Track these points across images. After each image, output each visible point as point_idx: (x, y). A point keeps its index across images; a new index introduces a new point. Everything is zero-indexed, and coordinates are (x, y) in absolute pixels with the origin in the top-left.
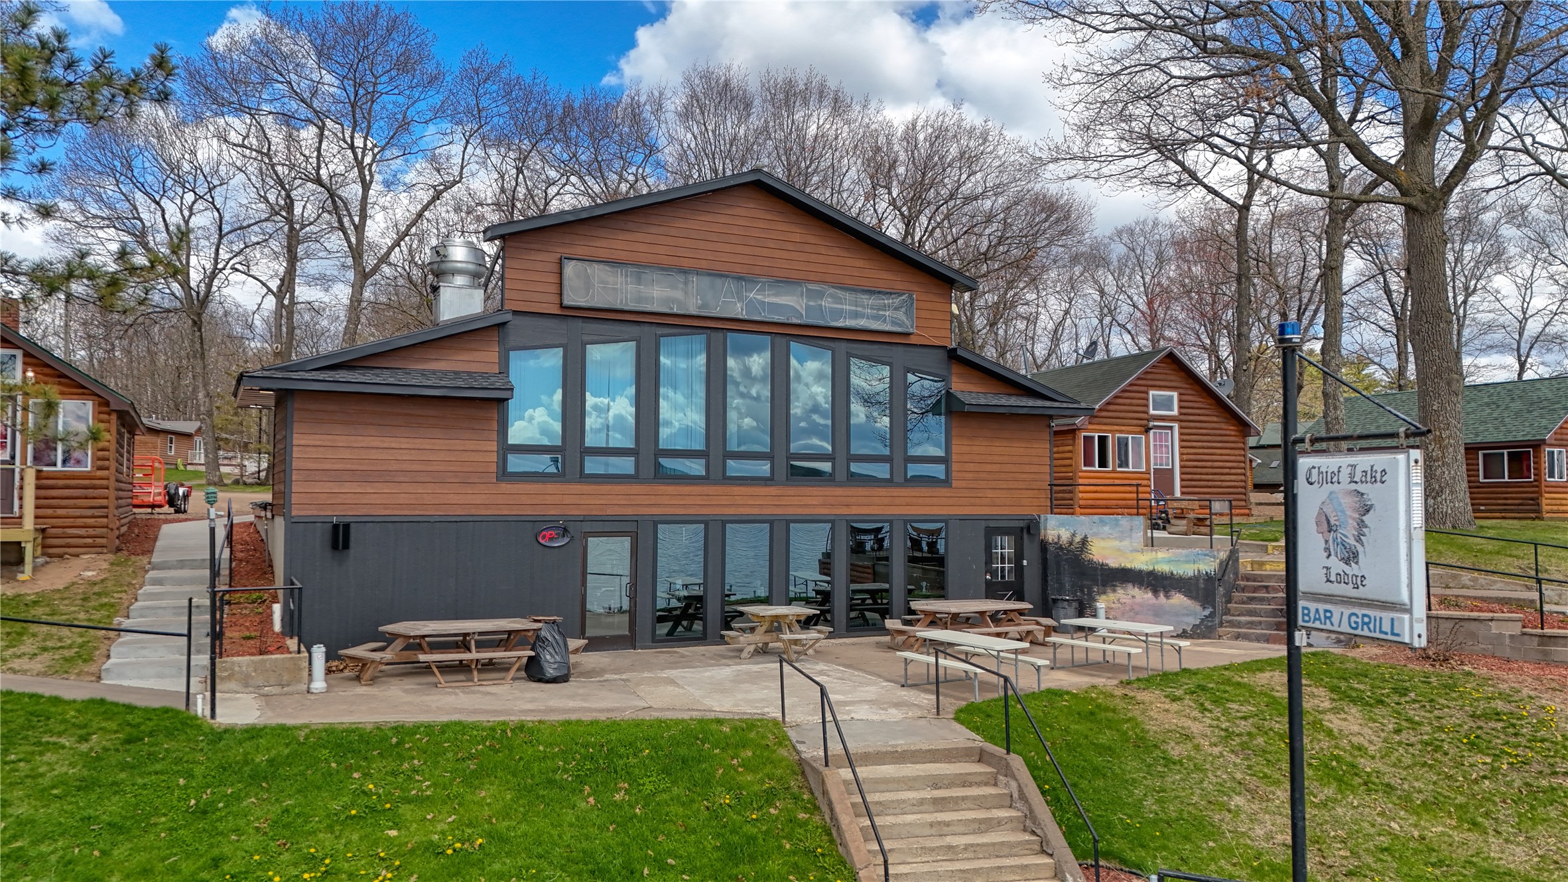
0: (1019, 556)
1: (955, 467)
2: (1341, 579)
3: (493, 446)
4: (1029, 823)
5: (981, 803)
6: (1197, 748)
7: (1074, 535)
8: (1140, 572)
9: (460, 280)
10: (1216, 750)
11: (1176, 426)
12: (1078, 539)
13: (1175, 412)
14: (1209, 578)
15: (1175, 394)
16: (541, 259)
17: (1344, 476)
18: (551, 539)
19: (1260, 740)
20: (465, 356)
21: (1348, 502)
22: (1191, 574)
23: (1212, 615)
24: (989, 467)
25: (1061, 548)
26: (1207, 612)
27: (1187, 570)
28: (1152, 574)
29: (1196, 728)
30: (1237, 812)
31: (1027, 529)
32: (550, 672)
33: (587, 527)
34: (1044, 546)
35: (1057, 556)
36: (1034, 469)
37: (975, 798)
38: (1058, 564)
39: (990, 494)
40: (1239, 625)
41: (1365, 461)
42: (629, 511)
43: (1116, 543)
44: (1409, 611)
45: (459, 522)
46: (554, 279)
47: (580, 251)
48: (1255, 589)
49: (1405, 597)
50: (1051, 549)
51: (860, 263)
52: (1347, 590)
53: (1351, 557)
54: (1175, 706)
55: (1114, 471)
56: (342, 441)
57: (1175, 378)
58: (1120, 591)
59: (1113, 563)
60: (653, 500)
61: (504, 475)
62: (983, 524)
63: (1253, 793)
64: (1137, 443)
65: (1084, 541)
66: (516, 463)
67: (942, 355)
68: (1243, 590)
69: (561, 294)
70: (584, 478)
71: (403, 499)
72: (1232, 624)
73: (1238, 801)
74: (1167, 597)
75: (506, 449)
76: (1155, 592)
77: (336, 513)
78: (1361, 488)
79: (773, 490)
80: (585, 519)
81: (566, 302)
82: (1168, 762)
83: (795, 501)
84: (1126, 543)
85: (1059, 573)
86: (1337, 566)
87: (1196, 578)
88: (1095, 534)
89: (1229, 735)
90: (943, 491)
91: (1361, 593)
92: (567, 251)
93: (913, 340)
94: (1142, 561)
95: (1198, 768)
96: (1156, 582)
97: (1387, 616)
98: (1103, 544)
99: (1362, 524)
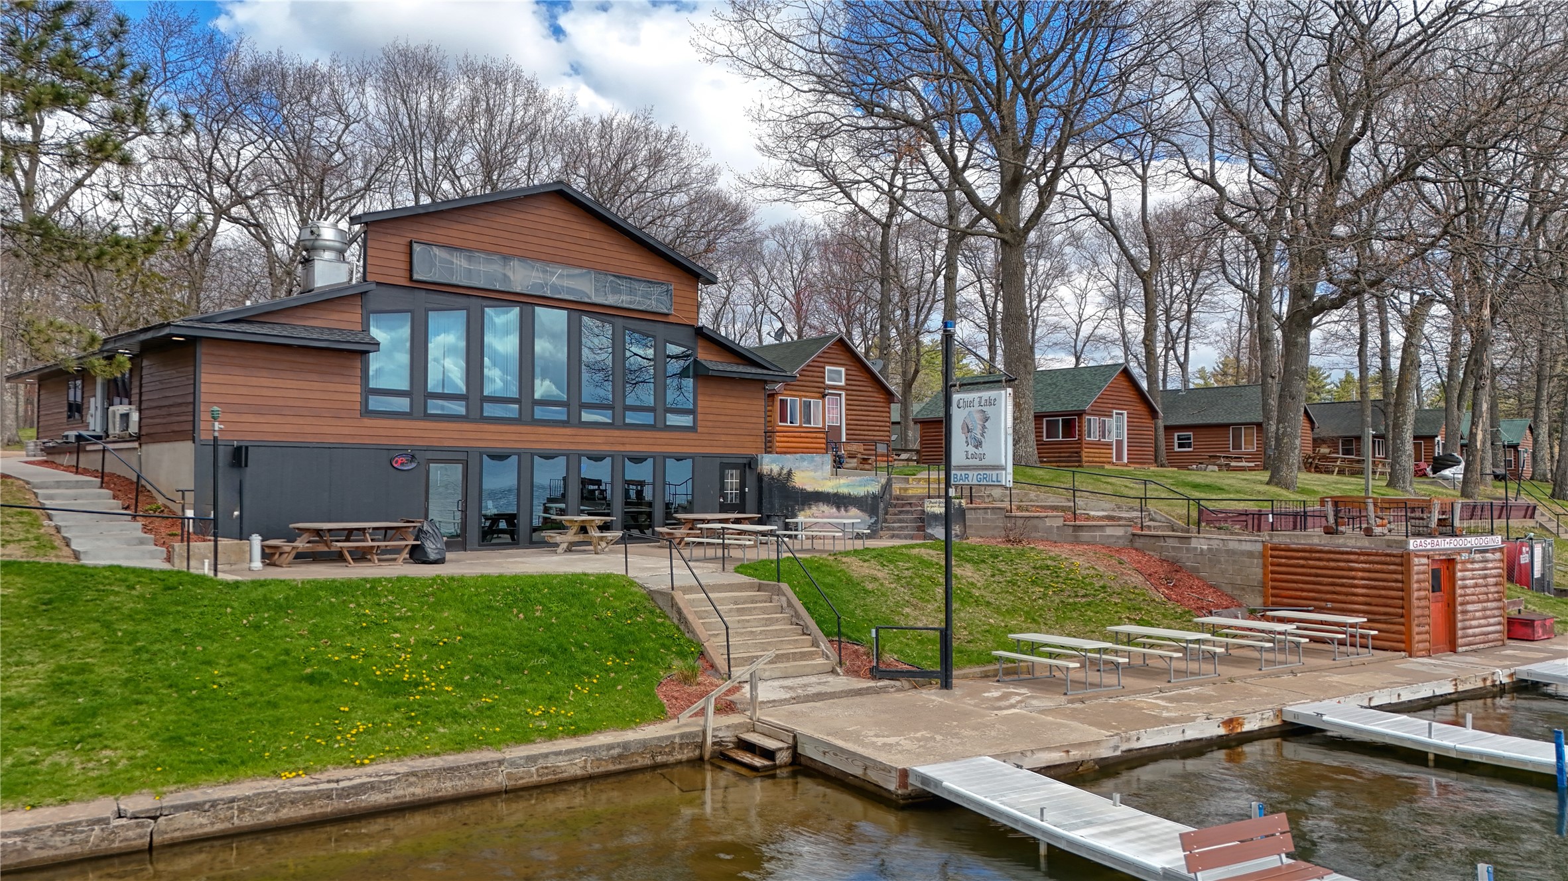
0: (742, 485)
1: (700, 417)
2: (974, 456)
3: (358, 389)
4: (796, 619)
5: (764, 611)
6: (882, 585)
7: (782, 469)
8: (828, 493)
9: (328, 255)
10: (893, 586)
11: (843, 393)
12: (785, 471)
13: (843, 383)
14: (875, 497)
15: (843, 370)
16: (395, 243)
17: (976, 403)
18: (402, 464)
19: (917, 581)
20: (336, 316)
21: (977, 416)
22: (862, 494)
23: (876, 522)
24: (723, 418)
25: (773, 478)
26: (873, 521)
27: (860, 492)
28: (836, 495)
29: (880, 575)
30: (908, 615)
31: (748, 465)
32: (433, 556)
33: (429, 455)
34: (760, 477)
35: (770, 484)
36: (754, 420)
37: (761, 608)
38: (770, 491)
39: (723, 438)
40: (893, 529)
41: (986, 394)
42: (461, 444)
43: (812, 474)
44: (1005, 469)
45: (331, 448)
46: (404, 257)
47: (425, 237)
48: (903, 505)
49: (1003, 462)
50: (766, 479)
51: (633, 258)
52: (976, 462)
53: (978, 444)
54: (866, 564)
55: (800, 426)
56: (240, 380)
57: (843, 358)
58: (814, 508)
59: (810, 488)
60: (479, 435)
61: (366, 412)
62: (718, 461)
63: (915, 607)
64: (816, 404)
65: (790, 473)
66: (375, 403)
67: (691, 332)
68: (895, 506)
69: (411, 270)
70: (428, 417)
71: (288, 429)
72: (889, 529)
73: (907, 610)
74: (846, 511)
75: (368, 392)
76: (838, 508)
77: (236, 439)
78: (984, 408)
79: (568, 431)
80: (428, 449)
81: (416, 277)
82: (866, 592)
83: (585, 439)
84: (819, 473)
85: (771, 497)
86: (971, 449)
87: (866, 497)
88: (797, 468)
89: (899, 578)
90: (691, 435)
91: (983, 462)
92: (413, 236)
93: (671, 319)
94: (830, 485)
95: (883, 595)
96: (839, 501)
97: (994, 473)
98: (803, 474)
99: (984, 427)
